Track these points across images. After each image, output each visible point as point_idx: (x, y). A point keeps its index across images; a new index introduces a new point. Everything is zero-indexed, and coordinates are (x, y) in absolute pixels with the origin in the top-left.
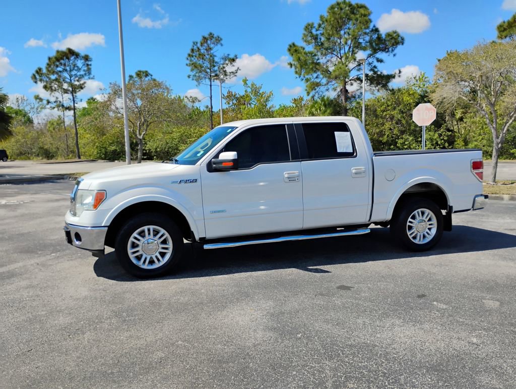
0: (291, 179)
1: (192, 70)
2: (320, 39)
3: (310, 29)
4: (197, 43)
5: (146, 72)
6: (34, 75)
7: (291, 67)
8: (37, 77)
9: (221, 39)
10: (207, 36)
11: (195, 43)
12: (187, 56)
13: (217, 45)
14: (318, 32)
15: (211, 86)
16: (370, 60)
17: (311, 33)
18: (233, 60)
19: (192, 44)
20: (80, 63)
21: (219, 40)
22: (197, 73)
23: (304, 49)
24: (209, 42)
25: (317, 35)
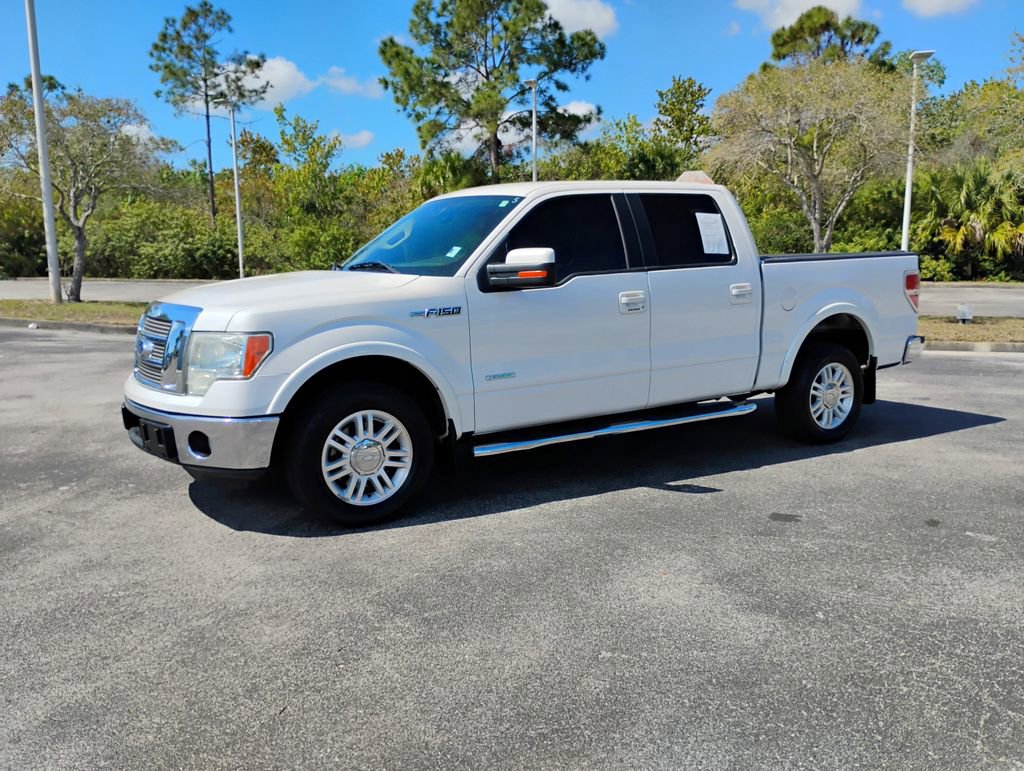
0: (632, 307)
1: (164, 80)
2: (446, 34)
3: (425, 11)
4: (174, 21)
5: (51, 78)
7: (386, 87)
9: (229, 18)
10: (196, 7)
11: (170, 22)
12: (150, 48)
13: (220, 29)
14: (442, 21)
15: (208, 117)
16: (543, 84)
17: (427, 20)
18: (257, 65)
19: (163, 23)
21: (223, 19)
22: (175, 87)
23: (412, 52)
24: (201, 21)
25: (439, 25)
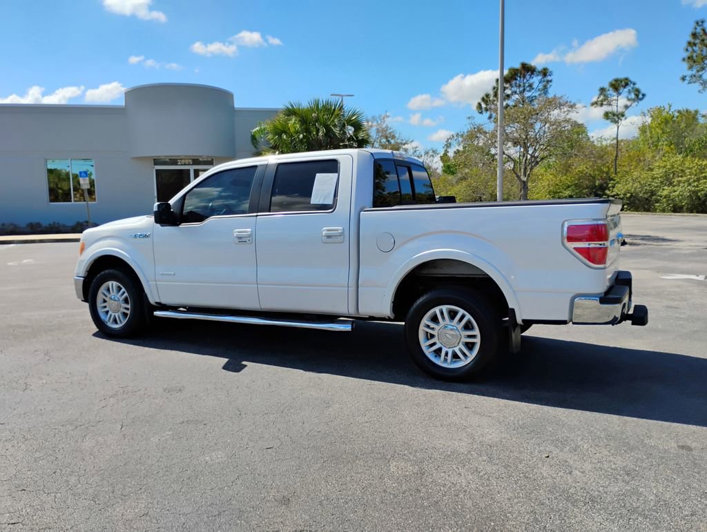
0: (242, 240)
5: (626, 79)
6: (480, 104)
8: (484, 105)
20: (536, 80)
22: (698, 71)
